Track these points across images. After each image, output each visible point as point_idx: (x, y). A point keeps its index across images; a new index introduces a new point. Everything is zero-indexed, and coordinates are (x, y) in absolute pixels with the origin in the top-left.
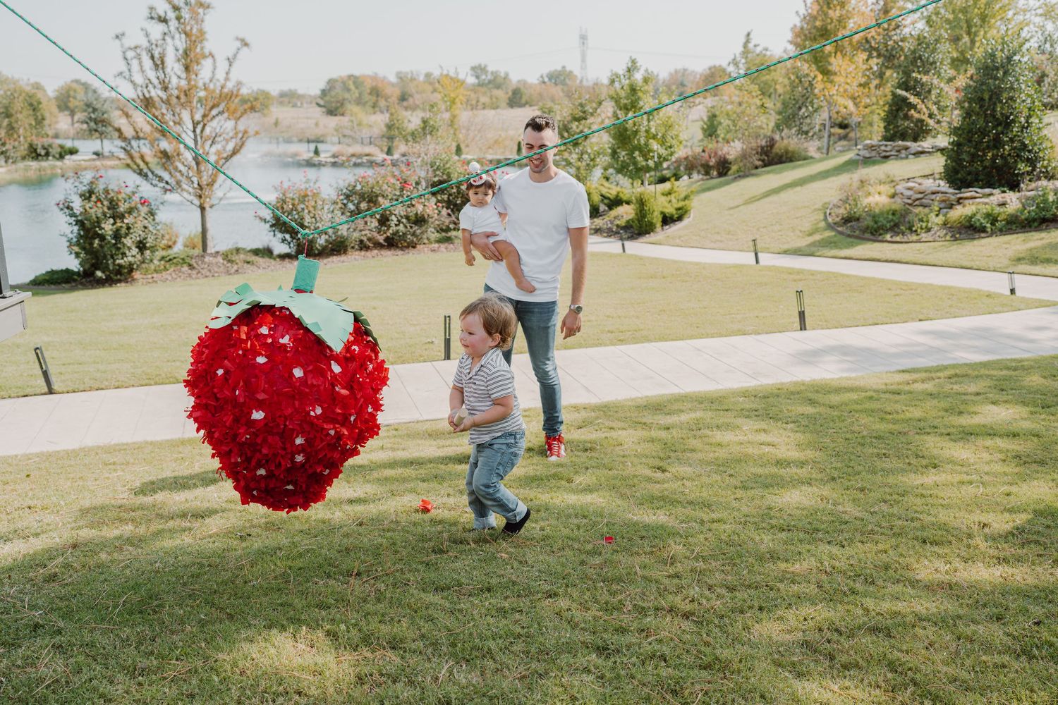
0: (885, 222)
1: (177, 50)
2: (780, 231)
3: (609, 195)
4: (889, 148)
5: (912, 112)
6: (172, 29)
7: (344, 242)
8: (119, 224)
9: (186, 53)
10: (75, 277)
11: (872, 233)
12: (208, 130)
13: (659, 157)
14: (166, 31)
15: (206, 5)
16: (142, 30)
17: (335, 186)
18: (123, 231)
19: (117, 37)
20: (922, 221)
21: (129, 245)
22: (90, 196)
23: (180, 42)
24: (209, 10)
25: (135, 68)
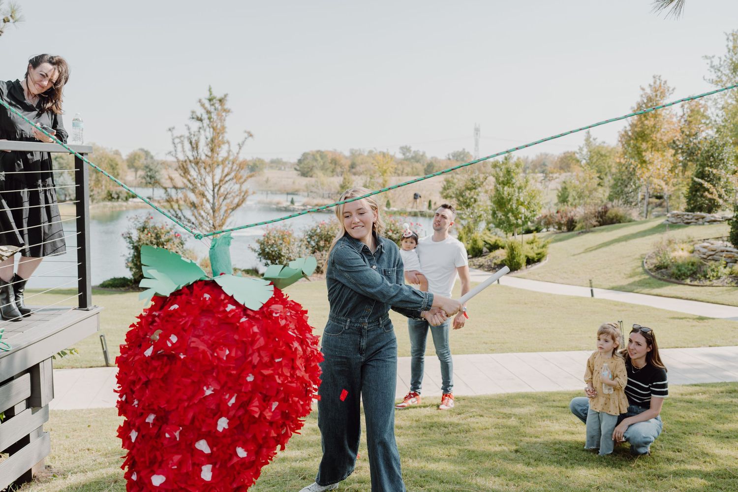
0: (686, 271)
1: (207, 138)
2: (610, 273)
3: (490, 242)
4: (690, 217)
5: (706, 193)
6: (205, 125)
9: (212, 140)
10: (129, 283)
11: (676, 278)
12: (222, 190)
13: (526, 218)
14: (201, 126)
15: (228, 110)
16: (186, 125)
19: (170, 130)
20: (714, 271)
22: (144, 231)
23: (209, 133)
24: (229, 113)
25: (179, 149)
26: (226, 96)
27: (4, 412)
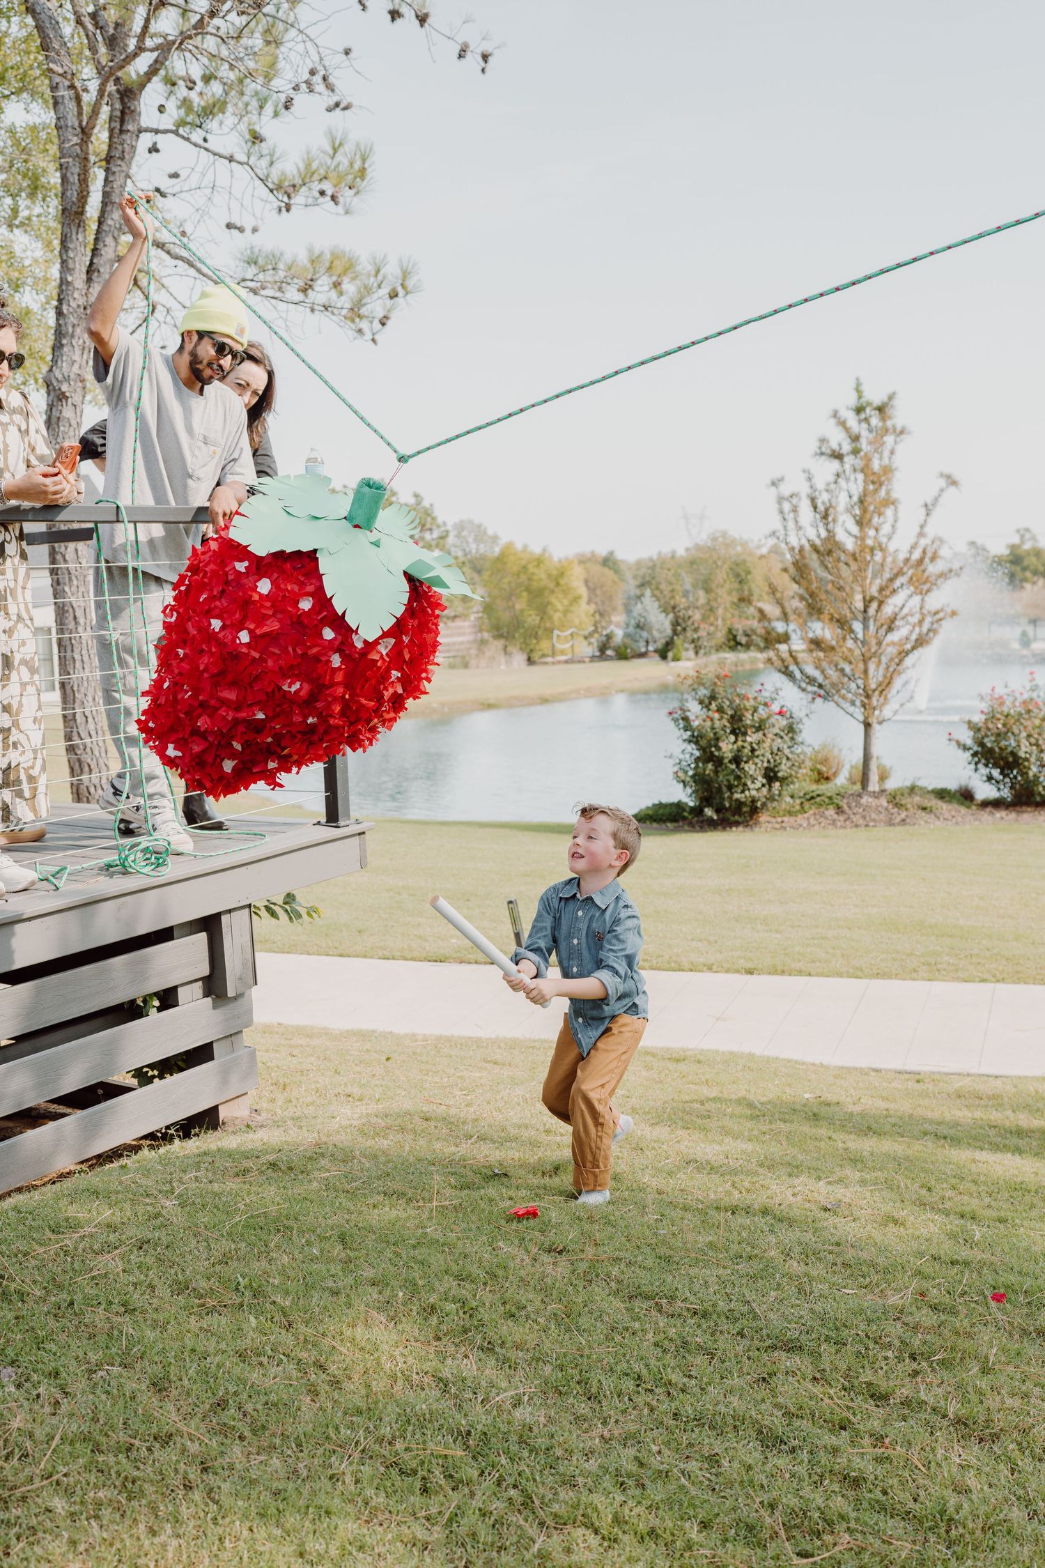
1: (850, 497)
6: (847, 467)
8: (740, 743)
9: (861, 501)
10: (688, 814)
12: (888, 610)
14: (840, 470)
15: (898, 429)
16: (805, 471)
18: (747, 751)
19: (773, 484)
21: (751, 772)
22: (710, 703)
23: (856, 485)
24: (903, 436)
25: (791, 524)
26: (891, 397)
27: (156, 994)
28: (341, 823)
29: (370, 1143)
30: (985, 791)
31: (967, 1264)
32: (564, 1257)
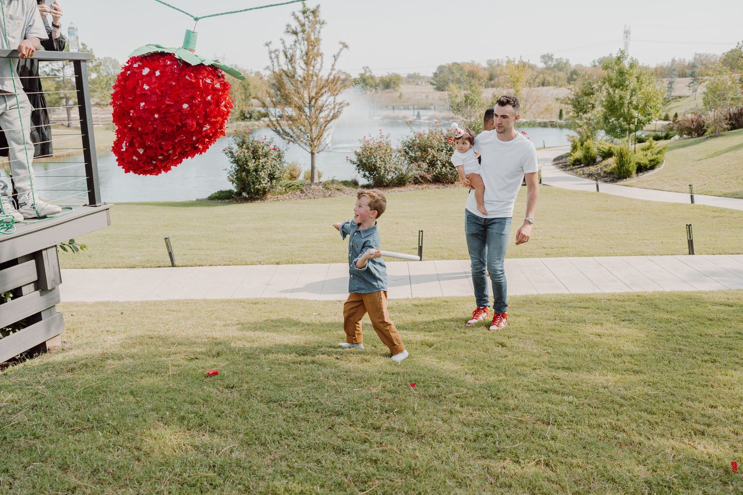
1: (301, 52)
2: (726, 179)
3: (604, 150)
6: (300, 38)
7: (403, 178)
8: (257, 163)
9: (307, 54)
10: (234, 195)
12: (320, 103)
13: (640, 122)
14: (296, 40)
15: (321, 22)
16: (281, 39)
17: (401, 140)
18: (260, 166)
19: (267, 45)
21: (263, 176)
22: (243, 145)
23: (304, 47)
24: (323, 25)
25: (276, 64)
26: (318, 7)
27: (11, 291)
28: (97, 204)
29: (127, 351)
30: (363, 181)
31: (398, 374)
32: (234, 390)
